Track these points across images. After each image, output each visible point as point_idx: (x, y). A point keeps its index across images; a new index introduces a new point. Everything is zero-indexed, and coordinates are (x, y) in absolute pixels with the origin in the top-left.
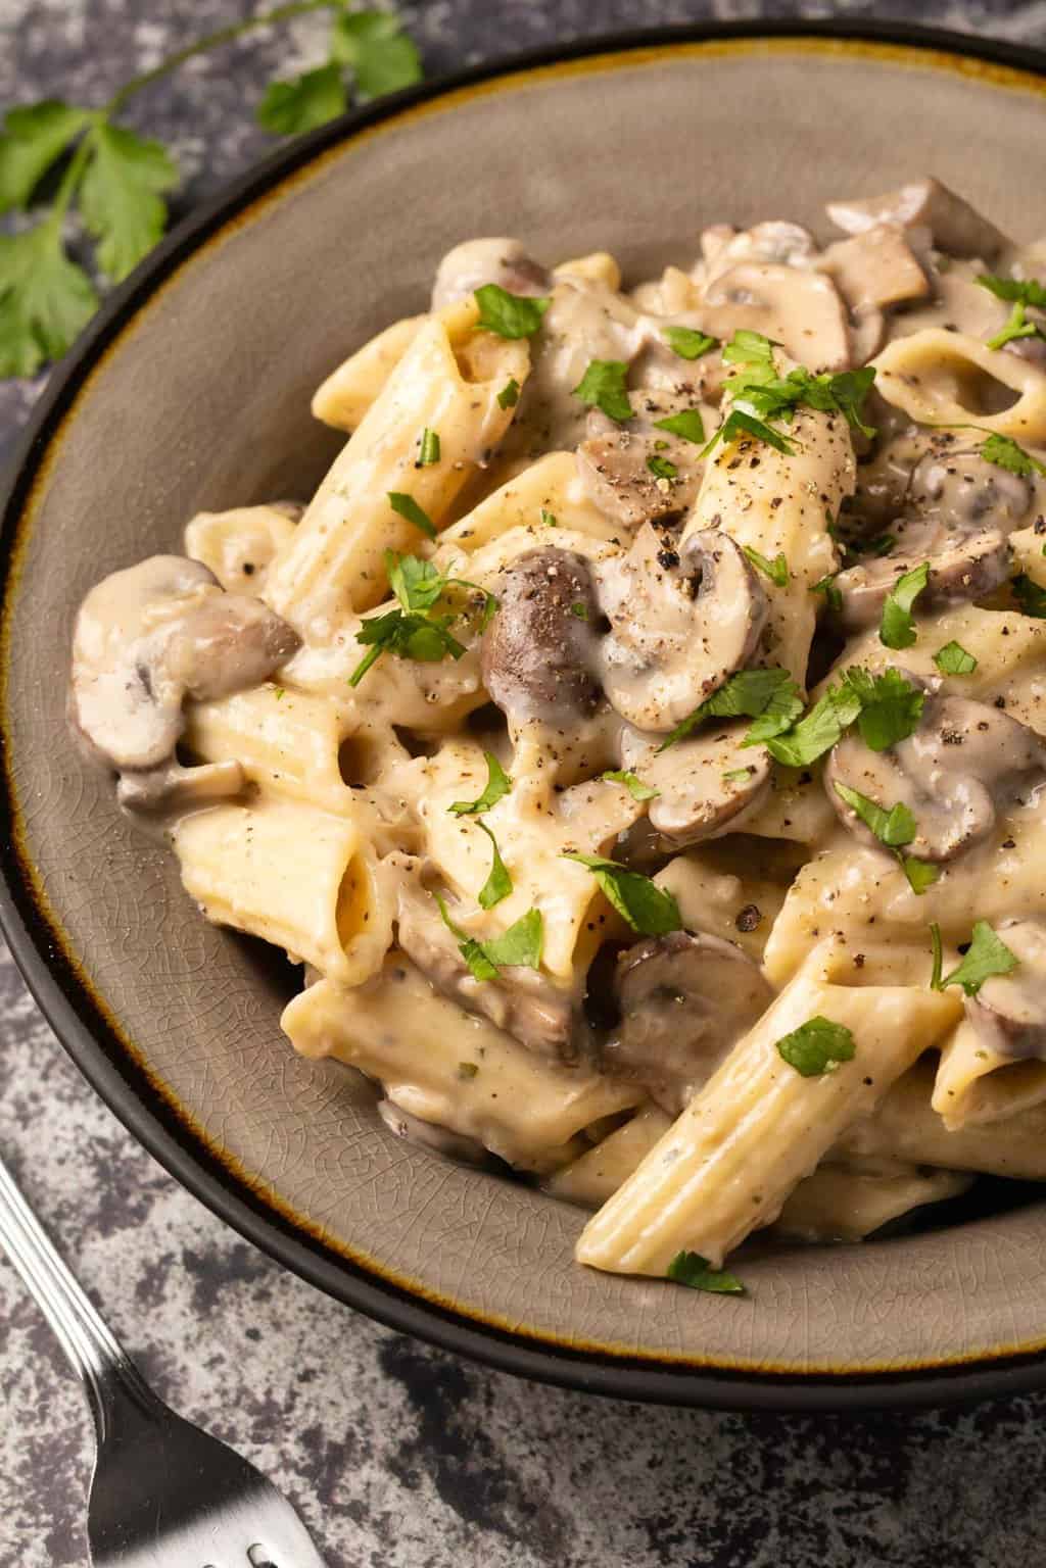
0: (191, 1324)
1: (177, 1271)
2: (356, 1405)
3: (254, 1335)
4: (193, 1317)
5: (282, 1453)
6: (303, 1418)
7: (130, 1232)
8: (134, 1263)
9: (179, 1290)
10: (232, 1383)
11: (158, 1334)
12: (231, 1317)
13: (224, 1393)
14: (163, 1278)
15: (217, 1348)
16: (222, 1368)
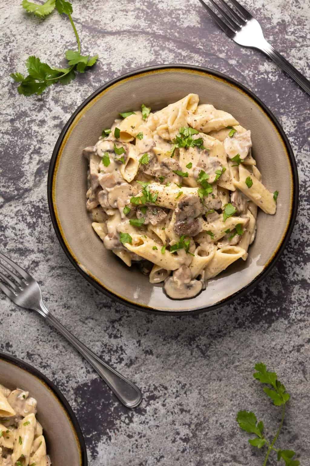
0: (52, 125)
1: (59, 121)
2: (47, 152)
3: (53, 135)
4: (53, 125)
5: (36, 145)
6: (42, 146)
7: (63, 112)
8: (59, 114)
9: (57, 122)
10: (44, 134)
11: (49, 122)
12: (55, 130)
13: (43, 134)
14: (57, 119)
15: (49, 130)
16: (46, 132)
